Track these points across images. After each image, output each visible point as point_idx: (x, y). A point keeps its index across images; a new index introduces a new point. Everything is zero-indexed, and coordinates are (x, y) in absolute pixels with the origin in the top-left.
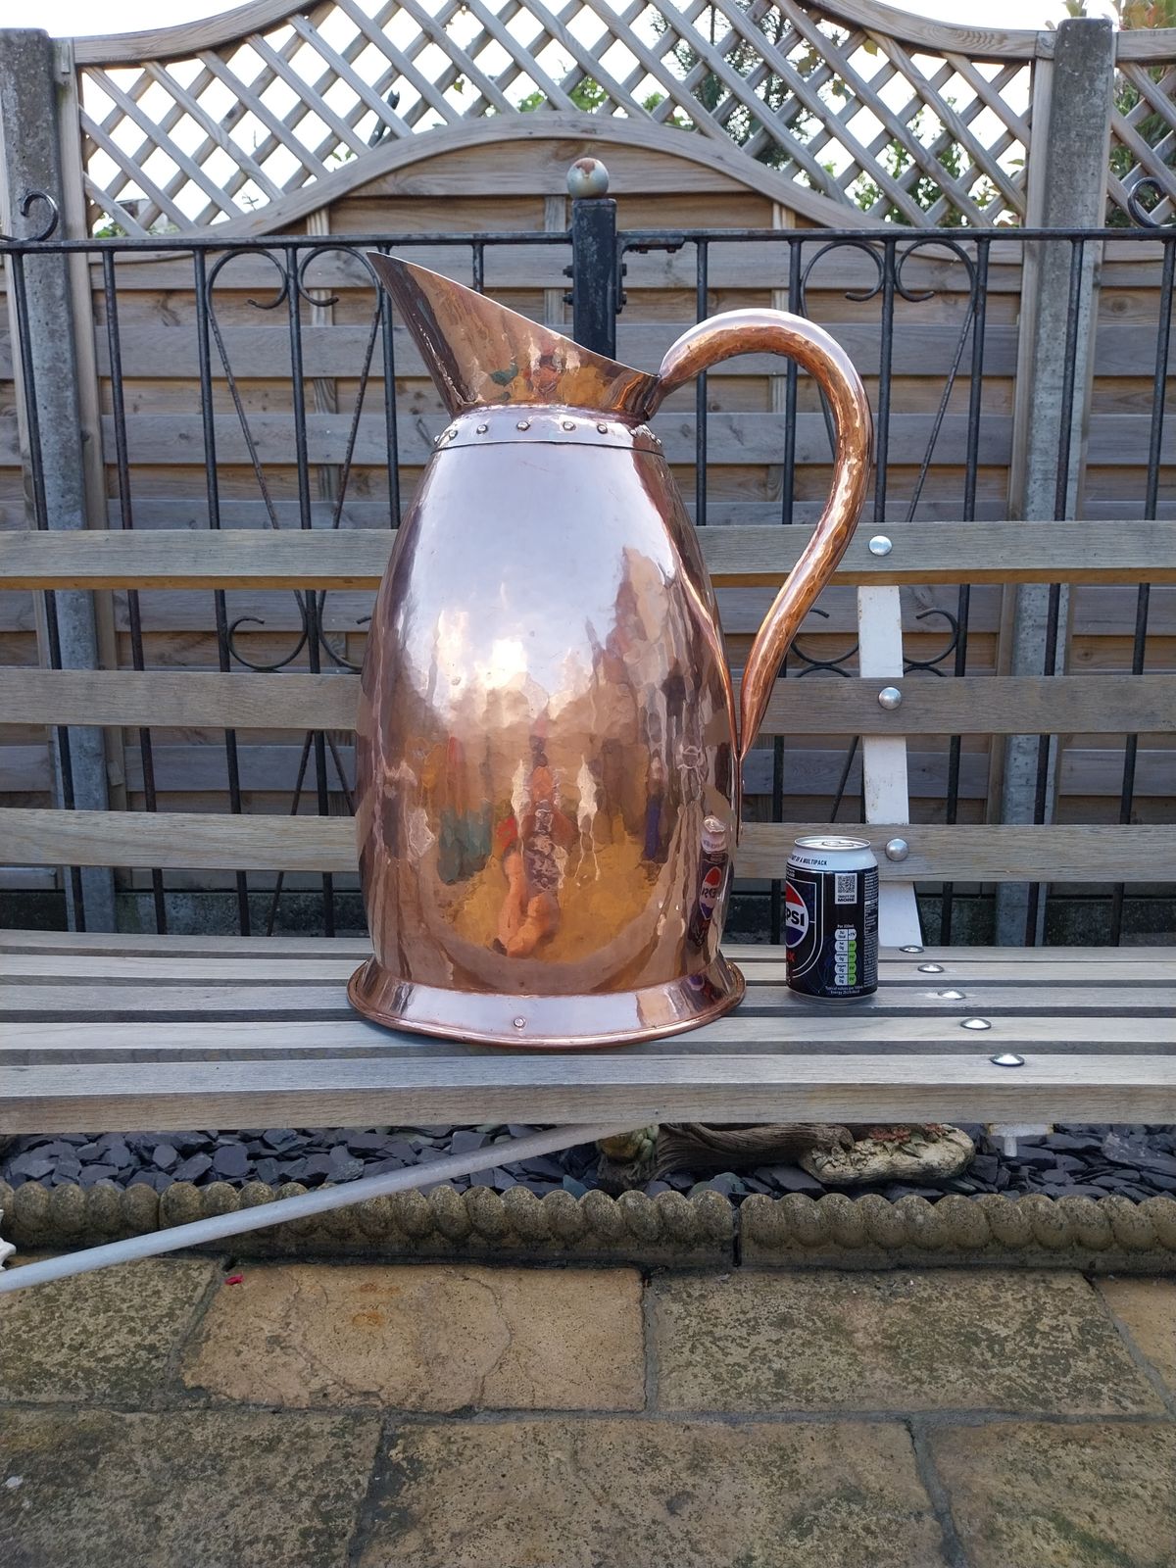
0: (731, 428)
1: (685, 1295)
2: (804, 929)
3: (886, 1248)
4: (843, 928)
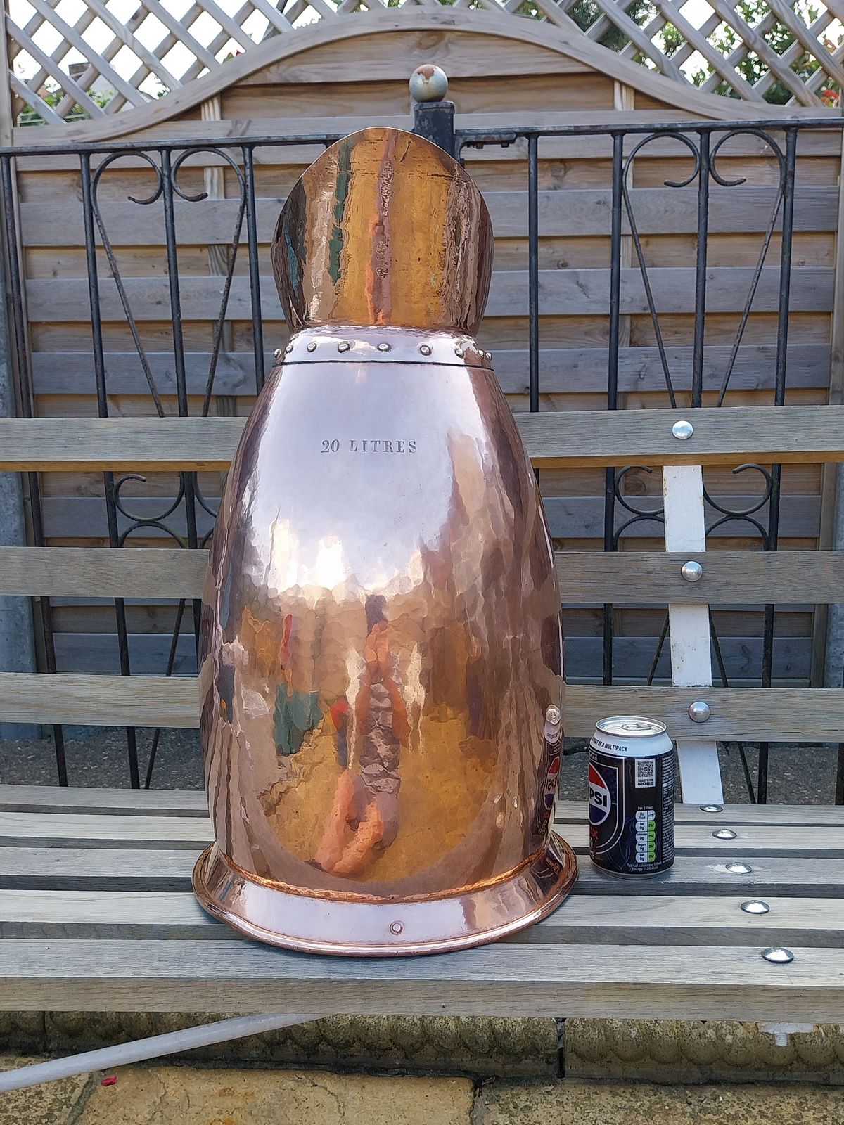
0: (577, 283)
1: (511, 1106)
2: (607, 810)
3: (699, 1065)
4: (643, 810)
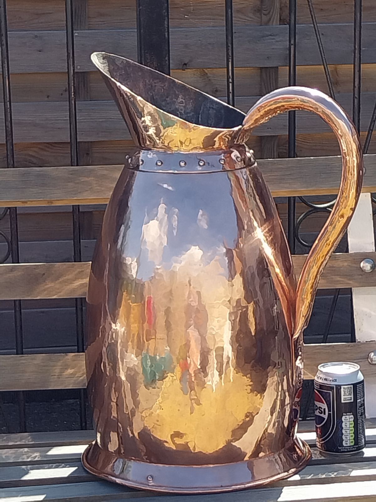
2: (326, 417)
4: (347, 415)
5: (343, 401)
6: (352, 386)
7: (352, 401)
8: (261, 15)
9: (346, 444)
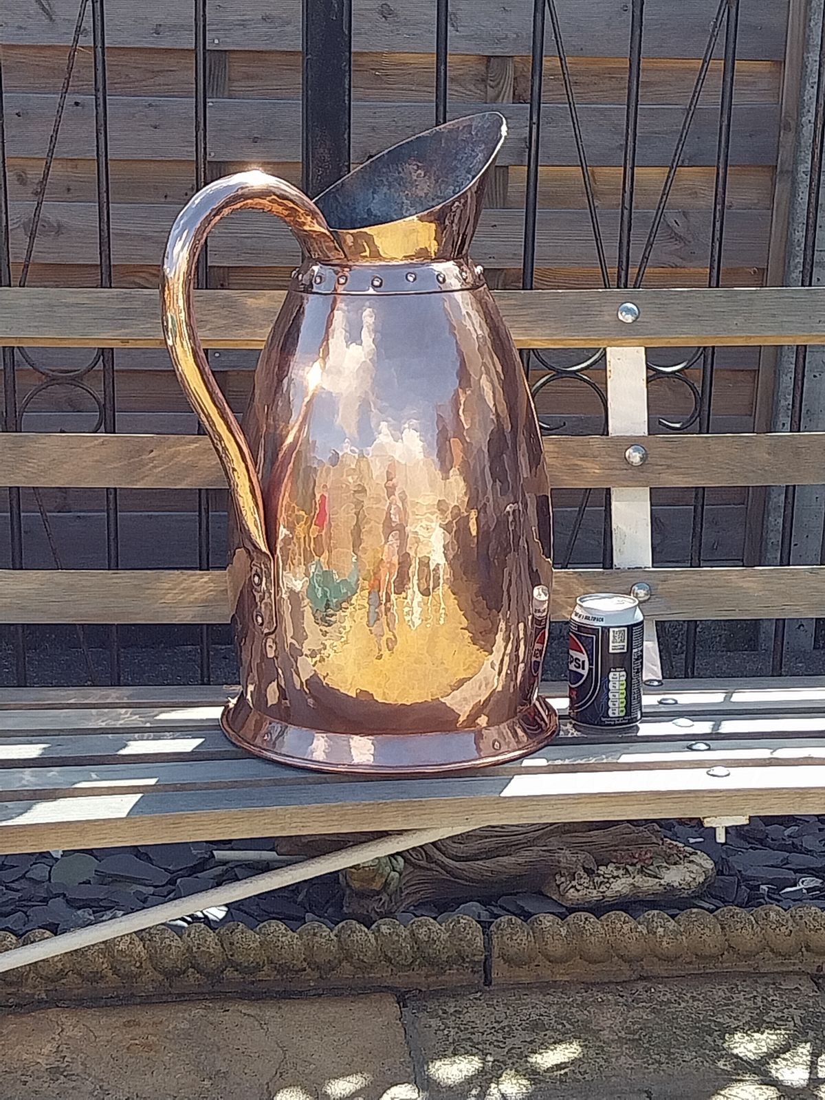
2: (585, 672)
4: (616, 671)
5: (611, 651)
6: (626, 629)
7: (625, 650)
8: (486, 86)
9: (614, 713)
